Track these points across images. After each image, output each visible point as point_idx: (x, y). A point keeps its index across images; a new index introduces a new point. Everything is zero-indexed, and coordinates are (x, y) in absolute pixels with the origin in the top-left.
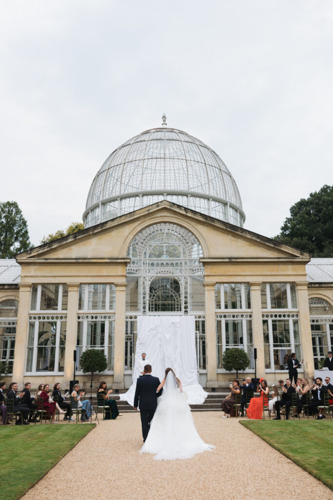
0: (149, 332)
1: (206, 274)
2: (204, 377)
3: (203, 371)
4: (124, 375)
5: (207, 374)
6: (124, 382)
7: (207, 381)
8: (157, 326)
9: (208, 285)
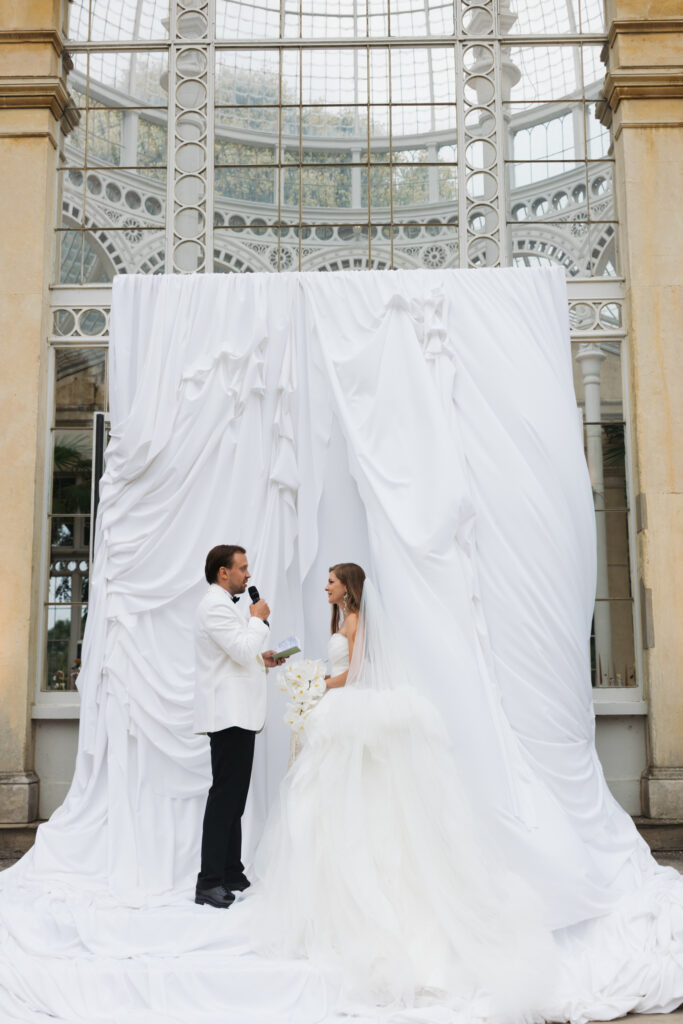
0: (198, 383)
1: (623, 16)
2: (626, 742)
3: (622, 700)
4: (36, 724)
5: (644, 719)
6: (31, 771)
7: (650, 770)
8: (262, 346)
9: (639, 95)
